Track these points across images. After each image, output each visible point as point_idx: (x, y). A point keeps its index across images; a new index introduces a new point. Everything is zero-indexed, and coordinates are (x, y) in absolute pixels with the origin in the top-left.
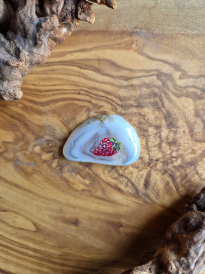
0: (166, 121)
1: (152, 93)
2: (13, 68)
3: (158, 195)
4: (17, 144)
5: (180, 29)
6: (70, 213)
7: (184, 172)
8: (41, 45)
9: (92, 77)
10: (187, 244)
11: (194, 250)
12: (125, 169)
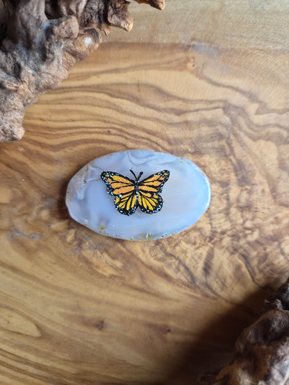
0: (237, 175)
1: (216, 133)
2: (9, 92)
3: (224, 285)
4: (14, 206)
5: (257, 43)
6: (92, 312)
7: (263, 251)
8: (53, 60)
9: (128, 110)
10: (267, 360)
11: (278, 370)
12: (175, 246)
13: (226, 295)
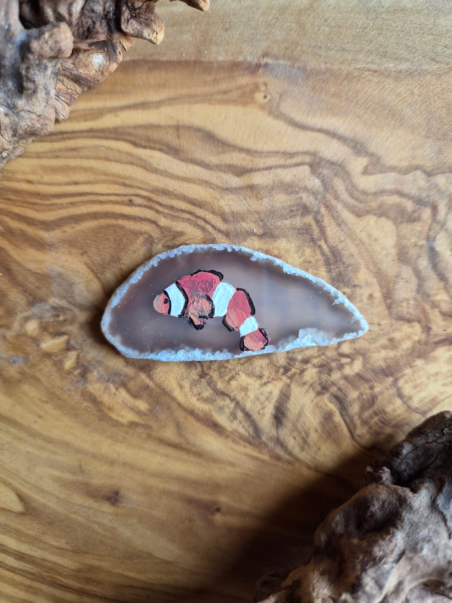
0: (329, 271)
1: (298, 204)
3: (305, 443)
5: (370, 60)
6: (100, 476)
7: (368, 391)
9: (161, 167)
10: (357, 561)
11: (373, 578)
12: (230, 380)
13: (308, 457)
